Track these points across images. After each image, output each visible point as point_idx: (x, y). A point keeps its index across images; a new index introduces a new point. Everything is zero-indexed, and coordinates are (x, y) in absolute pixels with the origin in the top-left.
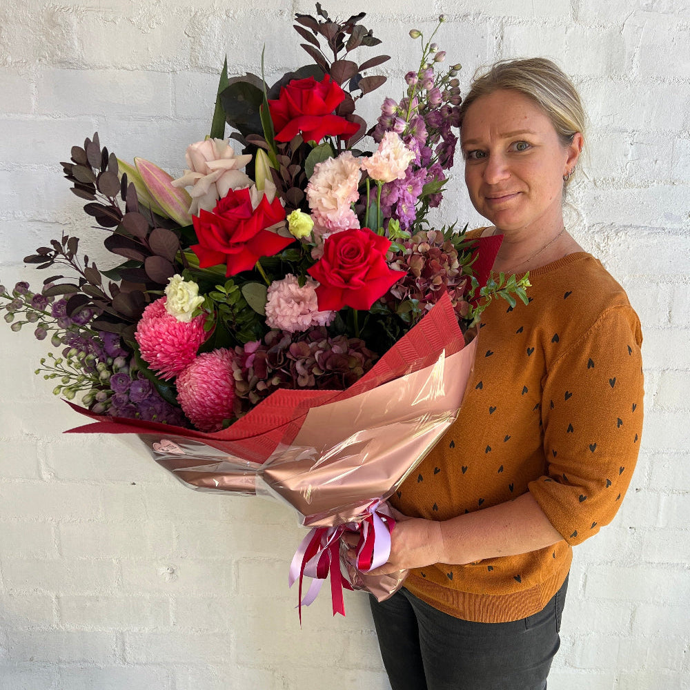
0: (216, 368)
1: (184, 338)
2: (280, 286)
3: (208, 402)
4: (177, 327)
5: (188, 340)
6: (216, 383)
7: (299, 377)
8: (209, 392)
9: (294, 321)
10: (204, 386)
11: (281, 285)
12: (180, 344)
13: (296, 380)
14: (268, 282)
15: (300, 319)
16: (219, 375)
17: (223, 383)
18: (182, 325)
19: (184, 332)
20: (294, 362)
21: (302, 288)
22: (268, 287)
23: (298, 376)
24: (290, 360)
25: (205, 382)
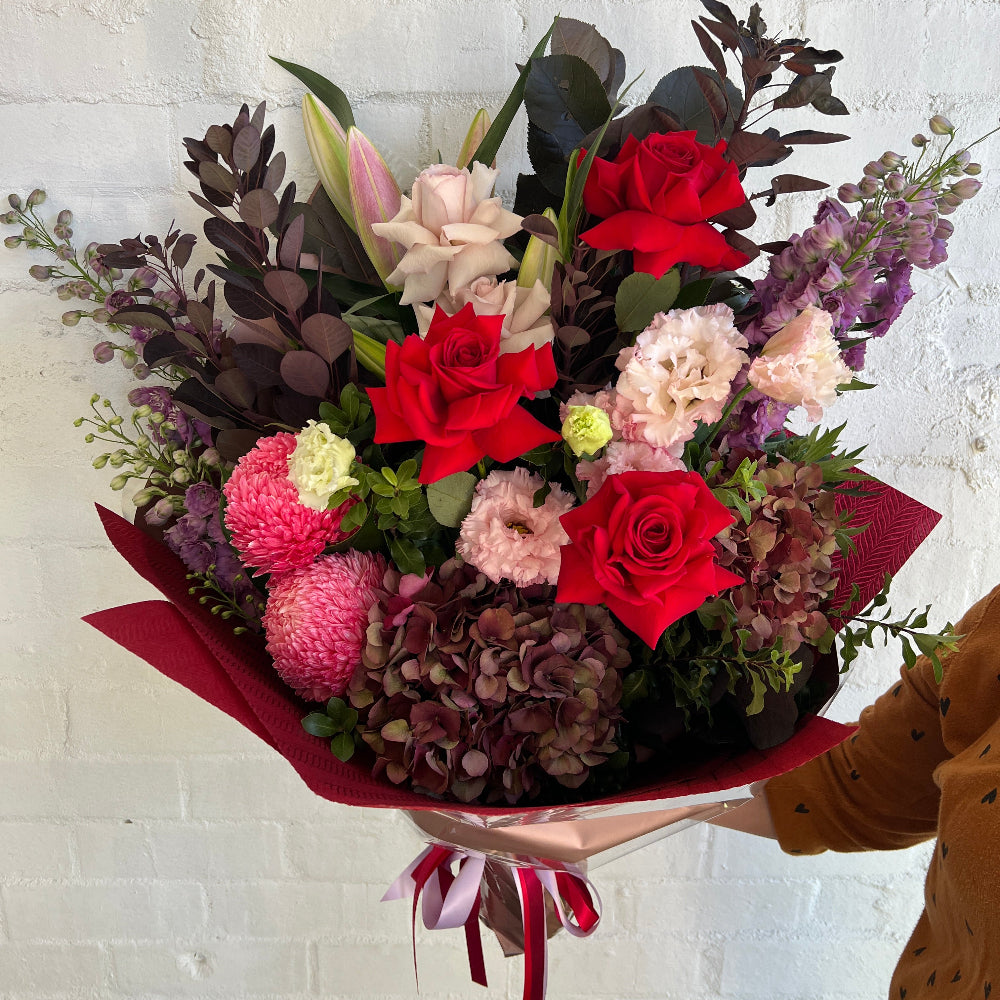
0: (342, 603)
1: (302, 532)
2: (499, 485)
3: (311, 661)
4: (297, 511)
5: (309, 538)
6: (335, 630)
7: (481, 677)
8: (317, 643)
9: (507, 569)
10: (313, 631)
11: (503, 485)
12: (293, 540)
13: (474, 682)
14: (482, 469)
15: (517, 571)
16: (344, 615)
17: (347, 634)
18: (306, 513)
19: (306, 522)
20: (480, 650)
21: (539, 509)
22: (479, 480)
23: (479, 673)
24: (473, 641)
25: (317, 625)
